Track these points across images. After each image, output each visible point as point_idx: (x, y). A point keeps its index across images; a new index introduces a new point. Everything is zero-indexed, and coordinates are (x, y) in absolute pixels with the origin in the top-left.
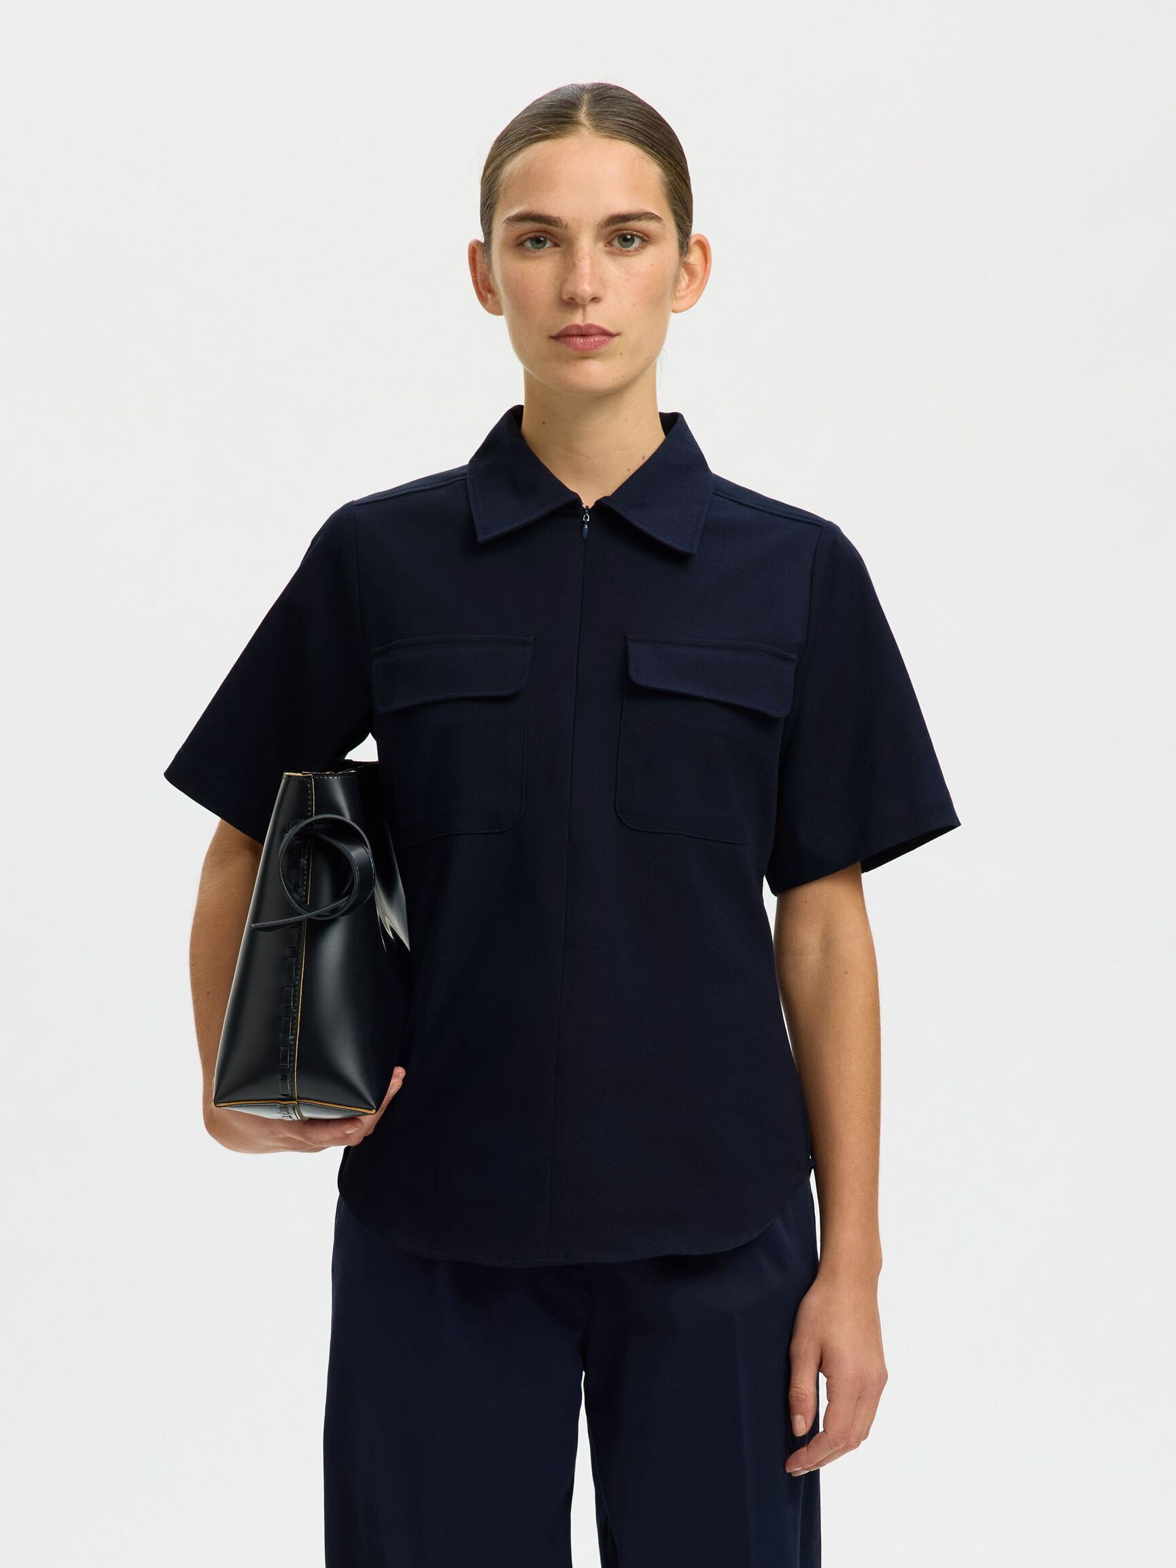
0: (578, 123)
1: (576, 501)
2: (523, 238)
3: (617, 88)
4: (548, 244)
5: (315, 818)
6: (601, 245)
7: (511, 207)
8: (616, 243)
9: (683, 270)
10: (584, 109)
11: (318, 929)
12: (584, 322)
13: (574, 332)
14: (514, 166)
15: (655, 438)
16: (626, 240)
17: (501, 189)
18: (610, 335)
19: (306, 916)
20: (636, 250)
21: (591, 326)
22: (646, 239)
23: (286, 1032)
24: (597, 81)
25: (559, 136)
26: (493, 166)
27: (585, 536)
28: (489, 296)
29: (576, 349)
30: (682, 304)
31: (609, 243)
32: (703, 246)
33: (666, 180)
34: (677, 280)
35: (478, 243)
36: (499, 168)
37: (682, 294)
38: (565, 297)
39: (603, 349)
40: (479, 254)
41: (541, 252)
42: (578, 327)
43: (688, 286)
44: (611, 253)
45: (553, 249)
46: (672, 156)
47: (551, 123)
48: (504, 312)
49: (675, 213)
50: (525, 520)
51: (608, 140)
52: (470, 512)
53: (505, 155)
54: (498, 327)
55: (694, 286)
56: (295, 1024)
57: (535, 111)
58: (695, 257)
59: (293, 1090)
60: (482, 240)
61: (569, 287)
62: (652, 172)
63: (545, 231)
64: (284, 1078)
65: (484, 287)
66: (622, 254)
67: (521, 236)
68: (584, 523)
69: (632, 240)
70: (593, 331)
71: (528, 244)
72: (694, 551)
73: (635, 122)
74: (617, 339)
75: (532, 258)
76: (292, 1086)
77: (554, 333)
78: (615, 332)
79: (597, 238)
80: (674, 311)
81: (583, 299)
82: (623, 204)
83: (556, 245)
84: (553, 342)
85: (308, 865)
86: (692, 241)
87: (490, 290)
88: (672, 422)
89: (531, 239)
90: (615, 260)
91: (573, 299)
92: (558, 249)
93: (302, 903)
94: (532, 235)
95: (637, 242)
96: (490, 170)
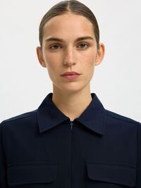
1: (69, 120)
2: (51, 46)
4: (59, 47)
15: (89, 100)
16: (82, 45)
17: (45, 31)
20: (86, 49)
21: (73, 72)
25: (61, 14)
28: (43, 62)
29: (69, 79)
35: (39, 47)
36: (44, 25)
37: (97, 60)
39: (76, 79)
40: (39, 50)
42: (69, 72)
44: (78, 50)
50: (54, 126)
51: (76, 15)
52: (38, 123)
53: (45, 21)
54: (45, 71)
63: (58, 44)
66: (81, 50)
68: (71, 126)
75: (54, 52)
77: (62, 74)
80: (95, 65)
81: (70, 64)
82: (82, 35)
84: (61, 77)
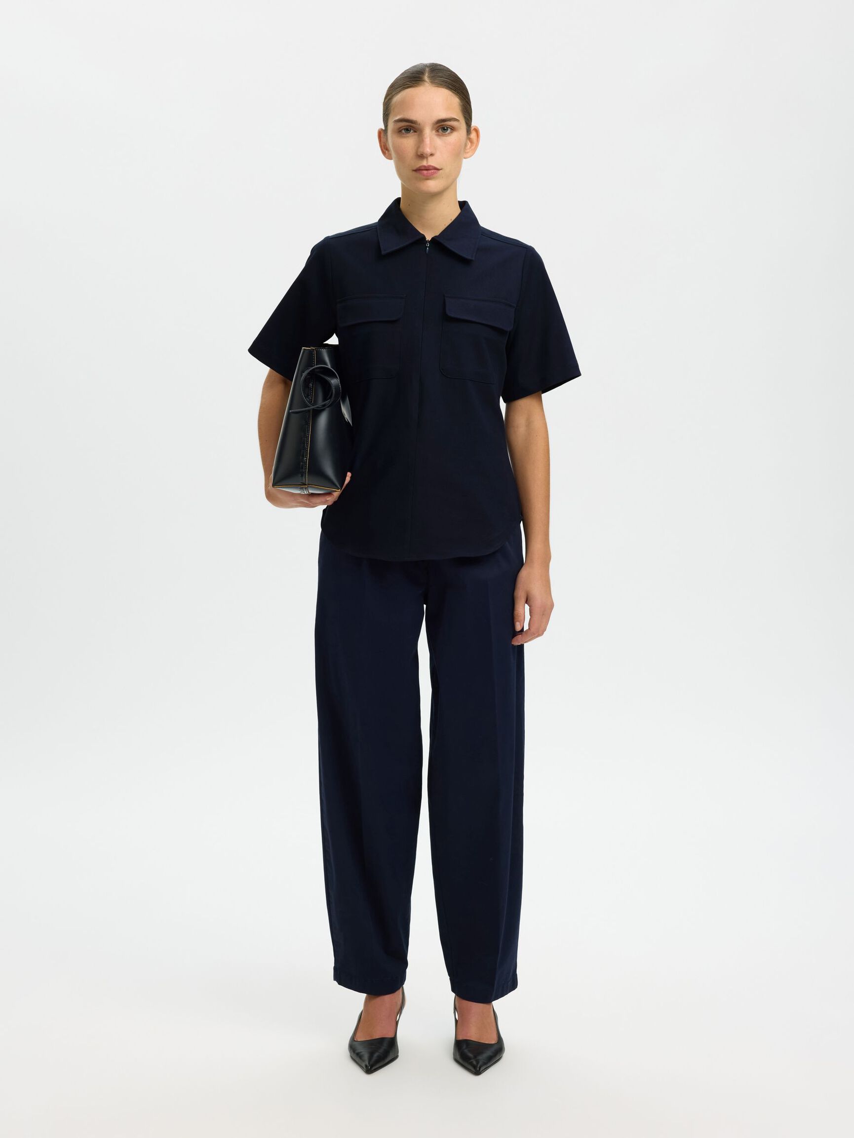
0: (424, 81)
1: (424, 237)
2: (401, 129)
3: (440, 65)
4: (412, 131)
5: (316, 367)
6: (434, 132)
7: (396, 116)
8: (440, 131)
9: (468, 141)
10: (427, 75)
11: (317, 413)
12: (427, 164)
13: (423, 168)
14: (397, 98)
16: (444, 129)
17: (392, 108)
18: (438, 169)
19: (313, 407)
20: (449, 134)
21: (430, 166)
22: (453, 129)
23: (303, 456)
24: (432, 62)
25: (416, 86)
26: (388, 98)
27: (427, 252)
28: (387, 152)
29: (424, 176)
30: (468, 155)
31: (438, 131)
32: (477, 130)
33: (461, 104)
34: (466, 145)
35: (382, 129)
36: (391, 99)
37: (468, 151)
38: (419, 154)
39: (435, 175)
40: (382, 134)
41: (408, 135)
42: (425, 166)
43: (470, 147)
44: (438, 135)
45: (414, 133)
46: (463, 93)
47: (413, 81)
48: (393, 158)
49: (465, 118)
50: (402, 246)
51: (437, 88)
52: (379, 243)
53: (393, 94)
55: (473, 147)
56: (307, 453)
57: (406, 75)
58: (473, 135)
59: (305, 481)
60: (384, 128)
61: (421, 150)
62: (455, 101)
63: (410, 126)
64: (302, 476)
65: (384, 148)
66: (443, 135)
67: (400, 128)
68: (427, 247)
69: (447, 129)
70: (431, 168)
71: (403, 131)
72: (473, 259)
73: (448, 80)
74: (441, 171)
75: (405, 137)
76: (306, 479)
77: (415, 168)
78: (440, 168)
79: (432, 129)
80: (464, 158)
81: (427, 155)
82: (443, 115)
83: (415, 132)
84: (414, 172)
85: (313, 386)
86: (472, 129)
87: (387, 149)
88: (463, 205)
89: (404, 129)
90: (440, 138)
91: (422, 154)
92: (416, 133)
93: (310, 402)
94: (405, 127)
95: (449, 130)
96: (387, 100)
